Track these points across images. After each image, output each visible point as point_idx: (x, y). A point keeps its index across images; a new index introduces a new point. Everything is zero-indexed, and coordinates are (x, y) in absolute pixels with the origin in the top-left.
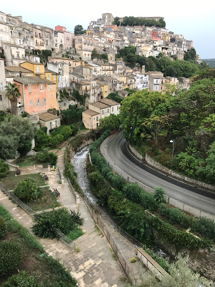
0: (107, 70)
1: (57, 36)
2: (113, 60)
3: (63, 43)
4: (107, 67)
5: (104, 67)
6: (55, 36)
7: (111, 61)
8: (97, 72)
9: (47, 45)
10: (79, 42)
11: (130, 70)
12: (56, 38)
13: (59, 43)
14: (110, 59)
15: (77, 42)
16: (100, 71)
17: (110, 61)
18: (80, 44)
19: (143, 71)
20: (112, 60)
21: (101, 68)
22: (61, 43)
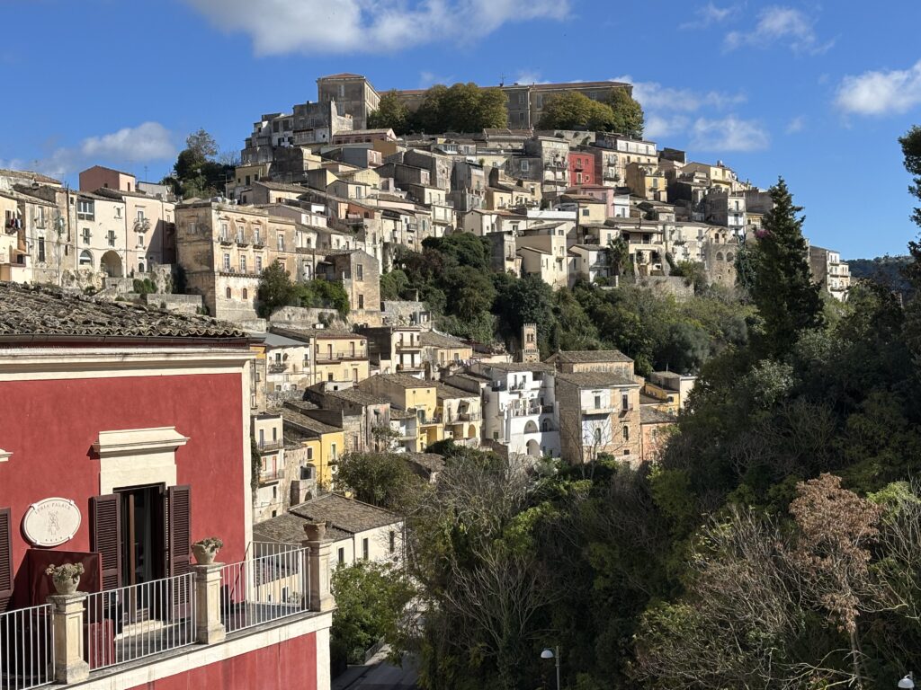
0: (341, 359)
1: (91, 218)
2: (372, 308)
3: (119, 245)
4: (341, 346)
5: (323, 344)
6: (81, 217)
7: (360, 312)
8: (290, 370)
9: (42, 258)
10: (196, 238)
11: (458, 351)
12: (83, 224)
13: (99, 246)
14: (356, 306)
15: (189, 239)
16: (307, 365)
17: (355, 312)
18: (203, 247)
19: (530, 351)
20: (365, 307)
21: (306, 351)
22: (106, 246)
